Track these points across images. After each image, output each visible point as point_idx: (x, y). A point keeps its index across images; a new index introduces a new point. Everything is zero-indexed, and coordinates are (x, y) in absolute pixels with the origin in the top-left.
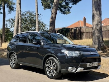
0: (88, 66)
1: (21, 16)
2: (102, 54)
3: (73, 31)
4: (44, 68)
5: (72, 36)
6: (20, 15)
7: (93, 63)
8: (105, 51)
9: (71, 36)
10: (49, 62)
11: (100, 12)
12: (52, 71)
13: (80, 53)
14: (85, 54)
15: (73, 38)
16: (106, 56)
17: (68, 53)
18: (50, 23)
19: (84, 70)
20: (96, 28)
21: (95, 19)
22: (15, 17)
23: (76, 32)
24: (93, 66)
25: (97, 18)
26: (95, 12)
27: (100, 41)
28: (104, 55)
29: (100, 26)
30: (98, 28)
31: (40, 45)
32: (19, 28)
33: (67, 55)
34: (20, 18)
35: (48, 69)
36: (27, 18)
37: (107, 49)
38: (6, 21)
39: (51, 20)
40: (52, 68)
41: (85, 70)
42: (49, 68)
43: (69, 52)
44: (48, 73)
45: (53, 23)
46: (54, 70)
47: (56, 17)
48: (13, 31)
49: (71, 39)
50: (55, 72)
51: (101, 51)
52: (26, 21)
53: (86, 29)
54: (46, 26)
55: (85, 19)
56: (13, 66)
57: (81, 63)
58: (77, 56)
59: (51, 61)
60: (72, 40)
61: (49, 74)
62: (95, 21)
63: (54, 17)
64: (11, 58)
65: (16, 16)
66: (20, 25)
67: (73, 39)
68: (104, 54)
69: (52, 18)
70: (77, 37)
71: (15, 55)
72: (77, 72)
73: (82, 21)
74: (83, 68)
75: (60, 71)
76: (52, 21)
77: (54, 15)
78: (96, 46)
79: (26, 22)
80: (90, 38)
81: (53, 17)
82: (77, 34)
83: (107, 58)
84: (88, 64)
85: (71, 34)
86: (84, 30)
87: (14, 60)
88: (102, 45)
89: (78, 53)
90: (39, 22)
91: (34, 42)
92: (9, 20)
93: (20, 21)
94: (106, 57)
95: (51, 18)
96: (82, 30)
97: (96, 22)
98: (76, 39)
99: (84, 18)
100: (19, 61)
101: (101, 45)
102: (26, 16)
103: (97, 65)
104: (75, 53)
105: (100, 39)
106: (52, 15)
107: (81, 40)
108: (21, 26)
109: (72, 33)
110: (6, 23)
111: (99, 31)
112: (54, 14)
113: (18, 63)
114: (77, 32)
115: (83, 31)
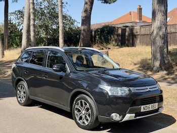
0: (142, 110)
1: (34, 8)
2: (167, 77)
3: (120, 31)
4: (71, 110)
5: (119, 40)
6: (31, 6)
7: (150, 105)
8: (172, 72)
9: (116, 41)
10: (79, 101)
11: (164, 6)
12: (83, 117)
13: (129, 90)
14: (137, 91)
15: (120, 44)
16: (173, 81)
17: (110, 90)
18: (82, 20)
19: (135, 117)
20: (157, 34)
21: (156, 18)
22: (23, 8)
23: (125, 34)
24: (150, 109)
25: (159, 17)
26: (157, 7)
27: (163, 54)
28: (169, 80)
29: (165, 29)
30: (161, 33)
31: (65, 72)
32: (32, 28)
33: (107, 93)
34: (31, 10)
35: (78, 113)
36: (44, 9)
37: (174, 69)
38: (9, 15)
39: (84, 15)
40: (83, 112)
41: (138, 118)
42: (79, 111)
43: (113, 88)
44: (78, 119)
45: (87, 20)
46: (87, 116)
47: (91, 8)
48: (21, 30)
49: (117, 45)
50: (89, 119)
51: (165, 72)
52: (43, 14)
53: (142, 30)
54: (76, 23)
55: (140, 10)
56: (23, 102)
57: (131, 106)
58: (124, 95)
59: (83, 101)
60: (117, 47)
61: (79, 122)
62: (157, 22)
63: (89, 9)
64: (19, 88)
65: (26, 7)
66: (32, 22)
67: (119, 46)
68: (169, 78)
69: (86, 11)
70: (127, 42)
71: (25, 84)
72: (125, 122)
73: (136, 12)
74: (134, 115)
75: (97, 118)
76: (85, 17)
77: (88, 6)
78: (157, 64)
79: (42, 16)
80: (147, 45)
81: (87, 8)
82: (126, 38)
83: (174, 86)
84: (142, 107)
85: (116, 37)
86: (139, 31)
87: (24, 92)
88: (166, 62)
89: (126, 90)
90: (64, 17)
91: (54, 69)
92: (14, 13)
93: (32, 17)
94: (172, 83)
95: (84, 11)
96: (135, 31)
97: (159, 24)
98: (125, 46)
99: (138, 7)
100: (31, 95)
101: (164, 61)
102: (43, 7)
103: (157, 108)
104: (121, 90)
105: (164, 52)
106: (86, 6)
107: (133, 47)
108: (34, 25)
109: (118, 35)
110: (9, 17)
111: (163, 39)
112: (89, 3)
113: (30, 98)
114: (127, 34)
115: (137, 33)
